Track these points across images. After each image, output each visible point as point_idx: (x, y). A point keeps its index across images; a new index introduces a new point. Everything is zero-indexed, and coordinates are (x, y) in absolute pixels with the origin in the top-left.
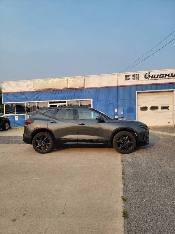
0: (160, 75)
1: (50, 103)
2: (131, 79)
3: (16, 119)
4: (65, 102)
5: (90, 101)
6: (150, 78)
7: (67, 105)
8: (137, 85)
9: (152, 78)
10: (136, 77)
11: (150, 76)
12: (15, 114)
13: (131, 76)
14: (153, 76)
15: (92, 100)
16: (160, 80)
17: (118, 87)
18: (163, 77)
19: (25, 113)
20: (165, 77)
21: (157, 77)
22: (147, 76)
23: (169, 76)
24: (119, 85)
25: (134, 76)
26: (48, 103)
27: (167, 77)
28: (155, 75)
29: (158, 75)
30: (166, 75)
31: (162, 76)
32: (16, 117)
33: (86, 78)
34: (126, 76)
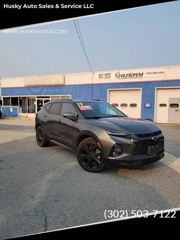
0: (129, 75)
1: (37, 97)
2: (104, 77)
3: (11, 110)
4: (49, 97)
5: (70, 97)
6: (120, 77)
7: (51, 100)
8: (109, 84)
9: (122, 77)
10: (108, 76)
11: (120, 75)
12: (11, 107)
13: (104, 75)
14: (123, 74)
15: (71, 95)
16: (128, 79)
17: (92, 84)
18: (132, 76)
19: (18, 106)
20: (134, 76)
21: (126, 76)
22: (118, 75)
23: (137, 75)
24: (94, 83)
25: (106, 74)
26: (36, 98)
27: (135, 76)
28: (125, 74)
29: (127, 74)
30: (134, 74)
31: (130, 75)
32: (11, 109)
33: (66, 76)
34: (100, 75)
